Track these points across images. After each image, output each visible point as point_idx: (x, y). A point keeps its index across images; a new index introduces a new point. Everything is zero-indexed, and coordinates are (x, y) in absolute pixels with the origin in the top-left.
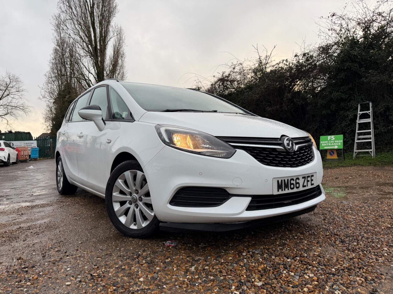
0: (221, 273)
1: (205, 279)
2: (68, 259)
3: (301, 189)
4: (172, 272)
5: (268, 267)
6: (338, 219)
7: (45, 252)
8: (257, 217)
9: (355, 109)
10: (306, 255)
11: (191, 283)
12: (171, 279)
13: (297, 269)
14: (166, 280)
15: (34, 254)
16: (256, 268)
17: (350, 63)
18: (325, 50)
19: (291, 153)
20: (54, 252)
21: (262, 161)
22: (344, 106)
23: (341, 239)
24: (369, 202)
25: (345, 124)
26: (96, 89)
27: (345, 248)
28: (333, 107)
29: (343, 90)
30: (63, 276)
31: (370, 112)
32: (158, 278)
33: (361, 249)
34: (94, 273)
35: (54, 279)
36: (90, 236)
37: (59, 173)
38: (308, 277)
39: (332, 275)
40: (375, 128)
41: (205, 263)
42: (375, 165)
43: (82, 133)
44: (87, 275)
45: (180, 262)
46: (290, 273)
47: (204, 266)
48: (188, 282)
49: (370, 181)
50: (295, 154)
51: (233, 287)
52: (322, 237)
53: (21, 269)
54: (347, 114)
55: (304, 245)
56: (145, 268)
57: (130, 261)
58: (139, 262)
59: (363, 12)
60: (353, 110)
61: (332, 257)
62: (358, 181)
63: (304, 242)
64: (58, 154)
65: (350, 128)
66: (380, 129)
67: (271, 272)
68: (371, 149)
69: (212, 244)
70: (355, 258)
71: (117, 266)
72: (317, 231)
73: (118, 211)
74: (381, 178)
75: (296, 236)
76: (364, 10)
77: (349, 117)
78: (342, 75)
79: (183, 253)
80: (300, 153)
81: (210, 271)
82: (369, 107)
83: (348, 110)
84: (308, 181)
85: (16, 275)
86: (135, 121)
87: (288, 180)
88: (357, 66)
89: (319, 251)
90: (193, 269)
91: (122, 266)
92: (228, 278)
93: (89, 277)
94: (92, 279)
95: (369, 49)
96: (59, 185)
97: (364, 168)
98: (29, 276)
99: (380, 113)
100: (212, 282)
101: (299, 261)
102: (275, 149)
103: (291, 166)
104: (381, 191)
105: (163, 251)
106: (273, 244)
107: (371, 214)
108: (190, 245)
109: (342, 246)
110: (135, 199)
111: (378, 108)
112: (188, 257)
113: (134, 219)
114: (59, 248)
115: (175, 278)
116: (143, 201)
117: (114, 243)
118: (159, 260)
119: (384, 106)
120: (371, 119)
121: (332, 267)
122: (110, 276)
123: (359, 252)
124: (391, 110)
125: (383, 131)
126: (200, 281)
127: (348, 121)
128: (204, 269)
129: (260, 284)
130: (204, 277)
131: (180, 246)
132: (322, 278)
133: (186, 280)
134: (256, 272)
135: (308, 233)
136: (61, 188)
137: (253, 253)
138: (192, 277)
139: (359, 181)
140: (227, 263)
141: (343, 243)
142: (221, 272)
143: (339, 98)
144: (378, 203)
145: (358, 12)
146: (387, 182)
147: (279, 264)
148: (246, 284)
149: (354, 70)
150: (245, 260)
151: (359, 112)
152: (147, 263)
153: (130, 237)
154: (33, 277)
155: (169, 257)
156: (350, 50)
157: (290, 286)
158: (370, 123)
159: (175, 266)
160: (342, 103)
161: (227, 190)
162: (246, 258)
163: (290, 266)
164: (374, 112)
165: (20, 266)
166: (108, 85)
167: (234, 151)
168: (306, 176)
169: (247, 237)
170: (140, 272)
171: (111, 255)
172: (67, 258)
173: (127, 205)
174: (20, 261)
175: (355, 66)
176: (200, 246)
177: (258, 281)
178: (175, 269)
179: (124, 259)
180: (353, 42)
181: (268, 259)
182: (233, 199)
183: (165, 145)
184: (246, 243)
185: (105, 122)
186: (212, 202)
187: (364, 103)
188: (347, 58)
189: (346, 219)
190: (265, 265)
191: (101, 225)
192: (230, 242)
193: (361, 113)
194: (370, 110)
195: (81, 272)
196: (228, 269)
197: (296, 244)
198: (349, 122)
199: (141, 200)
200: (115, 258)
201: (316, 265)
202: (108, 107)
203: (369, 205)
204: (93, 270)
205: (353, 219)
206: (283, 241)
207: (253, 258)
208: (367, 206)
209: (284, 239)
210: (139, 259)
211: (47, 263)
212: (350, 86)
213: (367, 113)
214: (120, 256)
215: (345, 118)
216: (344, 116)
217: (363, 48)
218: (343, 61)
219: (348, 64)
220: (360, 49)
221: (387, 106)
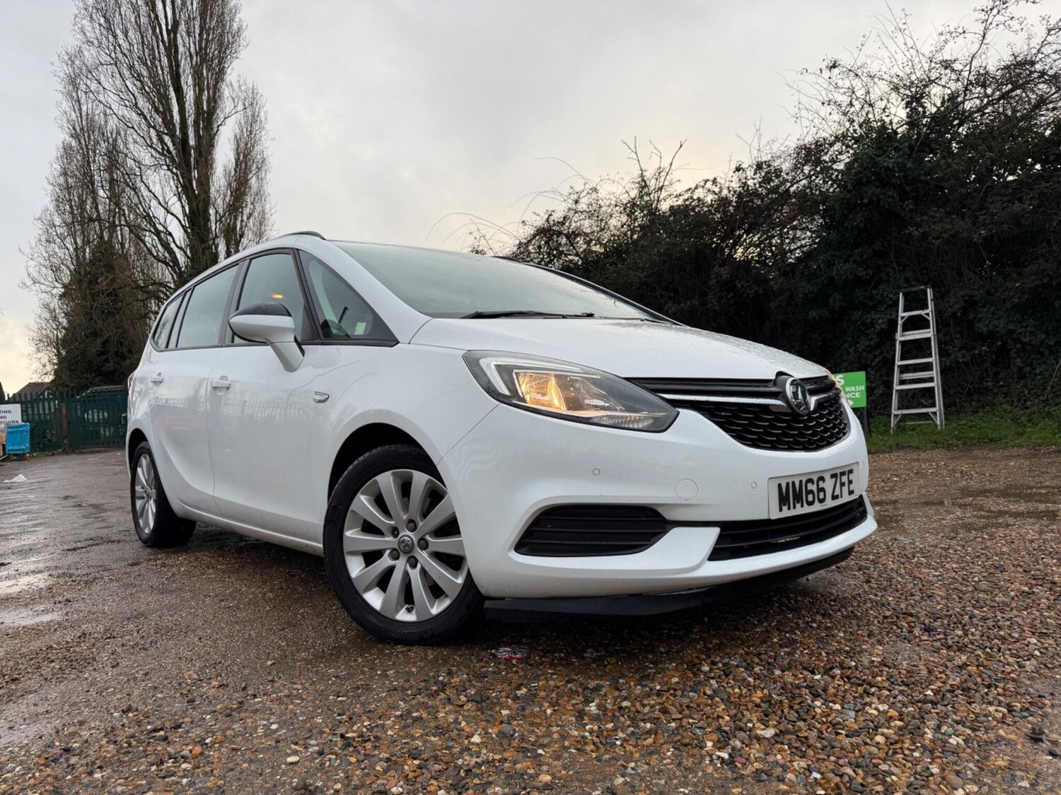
0: (667, 715)
1: (632, 729)
2: (259, 702)
3: (830, 503)
4: (543, 717)
5: (774, 696)
6: (900, 579)
7: (189, 691)
8: (735, 575)
9: (890, 307)
10: (853, 664)
11: (604, 741)
12: (549, 734)
13: (843, 697)
14: (537, 736)
15: (159, 695)
16: (748, 699)
17: (877, 187)
18: (811, 154)
19: (803, 416)
20: (213, 690)
21: (739, 437)
22: (862, 298)
23: (924, 624)
24: (961, 536)
25: (867, 343)
26: (253, 261)
27: (938, 644)
28: (836, 300)
30: (270, 743)
31: (929, 312)
32: (516, 735)
33: (977, 644)
34: (347, 732)
35: (248, 752)
36: (288, 645)
37: (138, 488)
38: (875, 713)
39: (930, 705)
40: (943, 353)
41: (617, 693)
42: (949, 447)
43: (223, 377)
44: (330, 737)
45: (554, 695)
46: (831, 704)
47: (619, 700)
48: (595, 739)
49: (945, 485)
50: (811, 420)
51: (709, 744)
52: (876, 622)
53: (148, 734)
54: (872, 319)
55: (839, 642)
56: (473, 714)
57: (426, 700)
58: (449, 699)
59: (905, 59)
60: (886, 309)
61: (914, 666)
62: (916, 487)
63: (838, 636)
64: (139, 436)
65: (880, 354)
66: (953, 355)
67: (786, 705)
68: (933, 405)
69: (616, 650)
70: (969, 665)
71: (398, 713)
72: (859, 609)
73: (359, 577)
74: (971, 479)
75: (814, 621)
76: (907, 53)
77: (877, 326)
78: (858, 219)
79: (552, 674)
80: (822, 416)
81: (638, 712)
82: (927, 300)
83: (874, 308)
84: (842, 484)
85: (141, 748)
86: (399, 342)
87: (801, 482)
88: (895, 195)
89: (881, 653)
90: (593, 708)
91: (410, 712)
92: (689, 724)
93: (336, 741)
94: (349, 745)
95: (924, 152)
96: (141, 521)
97: (924, 455)
98: (179, 750)
99: (954, 314)
100: (653, 736)
101: (842, 678)
102: (765, 407)
103: (806, 448)
104: (982, 510)
105: (500, 673)
106: (764, 642)
107: (973, 563)
108: (562, 655)
109: (930, 639)
110: (407, 545)
111: (948, 302)
112: (568, 682)
113: (408, 597)
114: (219, 678)
115: (558, 732)
116: (432, 548)
117: (360, 660)
118: (501, 692)
119: (962, 296)
120: (931, 330)
121: (923, 686)
122: (392, 736)
123: (975, 650)
124: (981, 307)
125: (961, 360)
126: (621, 735)
127: (875, 337)
128: (620, 708)
129: (769, 733)
130: (629, 726)
131: (537, 658)
132: (909, 712)
133: (587, 734)
134: (750, 708)
135: (839, 614)
136: (147, 531)
137: (724, 665)
138: (599, 728)
139: (920, 487)
140: (672, 691)
141: (929, 632)
142: (665, 711)
143: (852, 277)
144: (983, 538)
145: (893, 59)
146: (988, 486)
147: (798, 687)
148: (738, 736)
149: (887, 207)
150: (713, 682)
151: (901, 314)
152: (473, 700)
153: (398, 642)
154: (191, 751)
155: (522, 685)
156: (875, 155)
157: (842, 734)
158: (929, 339)
159: (546, 704)
160: (857, 290)
161: (660, 510)
162: (713, 678)
163: (825, 690)
164: (939, 313)
165: (139, 726)
166: (298, 250)
167: (674, 414)
168: (838, 471)
169: (695, 630)
170: (463, 724)
171: (368, 688)
172: (256, 700)
173: (386, 561)
174: (130, 715)
175: (889, 197)
176: (586, 655)
177: (763, 727)
178: (549, 712)
179: (408, 696)
180: (882, 137)
181: (765, 676)
182: (675, 532)
183: (498, 403)
184: (698, 643)
185: (303, 347)
186: (626, 543)
187: (913, 289)
188: (870, 174)
189: (920, 579)
190: (766, 691)
191: (303, 617)
192: (658, 643)
193: (907, 314)
194: (928, 308)
195: (311, 731)
196: (681, 705)
197: (820, 640)
198: (877, 340)
199: (424, 544)
200: (384, 694)
201: (886, 684)
202: (305, 307)
203: (963, 543)
204: (342, 725)
205: (934, 576)
206: (788, 635)
207: (731, 677)
208: (958, 545)
209: (788, 629)
210: (447, 692)
211: (209, 717)
212: (877, 246)
213: (920, 316)
214: (395, 690)
215: (867, 329)
216: (863, 323)
217: (907, 149)
218: (858, 184)
219: (872, 190)
220: (901, 152)
221: (970, 296)
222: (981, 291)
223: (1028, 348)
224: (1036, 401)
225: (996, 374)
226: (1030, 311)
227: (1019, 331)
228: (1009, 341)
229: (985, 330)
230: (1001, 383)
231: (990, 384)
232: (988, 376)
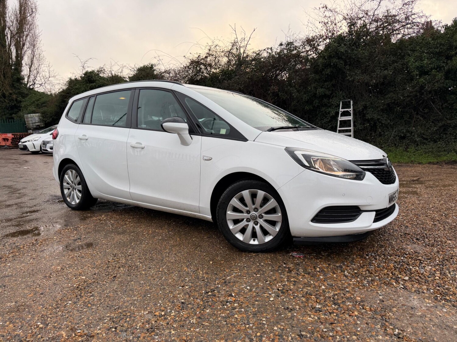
4: (335, 278)
5: (396, 266)
9: (336, 107)
11: (363, 285)
12: (343, 284)
14: (340, 285)
16: (390, 267)
17: (337, 59)
19: (391, 171)
22: (326, 102)
23: (415, 237)
25: (326, 120)
27: (424, 244)
28: (316, 102)
29: (327, 86)
31: (351, 110)
32: (334, 285)
33: (435, 244)
37: (65, 184)
38: (429, 269)
39: (441, 266)
40: (354, 126)
45: (330, 270)
46: (415, 267)
51: (394, 283)
54: (329, 111)
59: (350, 7)
60: (335, 107)
61: (425, 252)
63: (393, 243)
64: (69, 161)
65: (331, 125)
66: (358, 126)
67: (403, 269)
69: (331, 252)
70: (440, 251)
71: (286, 280)
73: (233, 229)
76: (351, 5)
77: (331, 114)
78: (328, 71)
79: (320, 262)
81: (362, 274)
82: (350, 105)
83: (330, 106)
86: (248, 140)
88: (343, 63)
89: (411, 248)
90: (347, 274)
91: (289, 279)
94: (284, 292)
96: (68, 199)
99: (359, 111)
100: (375, 282)
101: (409, 258)
106: (374, 246)
108: (315, 254)
109: (420, 242)
110: (255, 217)
111: (357, 106)
112: (329, 265)
113: (254, 235)
118: (311, 270)
120: (351, 117)
121: (434, 260)
122: (294, 288)
123: (437, 246)
124: (369, 109)
125: (360, 129)
126: (365, 282)
127: (329, 118)
128: (355, 273)
129: (407, 278)
130: (364, 279)
131: (308, 256)
132: (438, 268)
133: (355, 283)
134: (393, 270)
136: (74, 203)
137: (371, 255)
138: (356, 280)
141: (418, 240)
143: (323, 94)
145: (346, 7)
147: (400, 262)
148: (399, 280)
149: (339, 67)
151: (341, 110)
152: (305, 273)
155: (315, 267)
157: (426, 277)
158: (350, 120)
159: (331, 273)
160: (324, 99)
162: (373, 261)
163: (409, 263)
164: (354, 110)
166: (174, 91)
167: (365, 174)
170: (312, 282)
173: (244, 223)
176: (323, 254)
177: (403, 276)
179: (281, 273)
180: (340, 39)
181: (387, 259)
182: (364, 214)
183: (304, 169)
184: (354, 248)
185: (191, 136)
187: (346, 100)
188: (335, 54)
190: (392, 264)
193: (343, 110)
194: (351, 108)
197: (389, 244)
198: (330, 119)
199: (261, 217)
200: (272, 273)
201: (423, 260)
204: (272, 285)
206: (378, 243)
207: (377, 260)
209: (376, 241)
210: (293, 271)
212: (334, 82)
213: (348, 111)
215: (326, 114)
216: (325, 112)
217: (349, 45)
218: (330, 57)
219: (335, 60)
220: (347, 46)
221: (365, 104)
222: (369, 103)
223: (384, 125)
224: (385, 145)
225: (371, 134)
226: (385, 112)
227: (381, 119)
228: (377, 122)
229: (370, 118)
230: (373, 138)
231: (369, 138)
232: (368, 134)
